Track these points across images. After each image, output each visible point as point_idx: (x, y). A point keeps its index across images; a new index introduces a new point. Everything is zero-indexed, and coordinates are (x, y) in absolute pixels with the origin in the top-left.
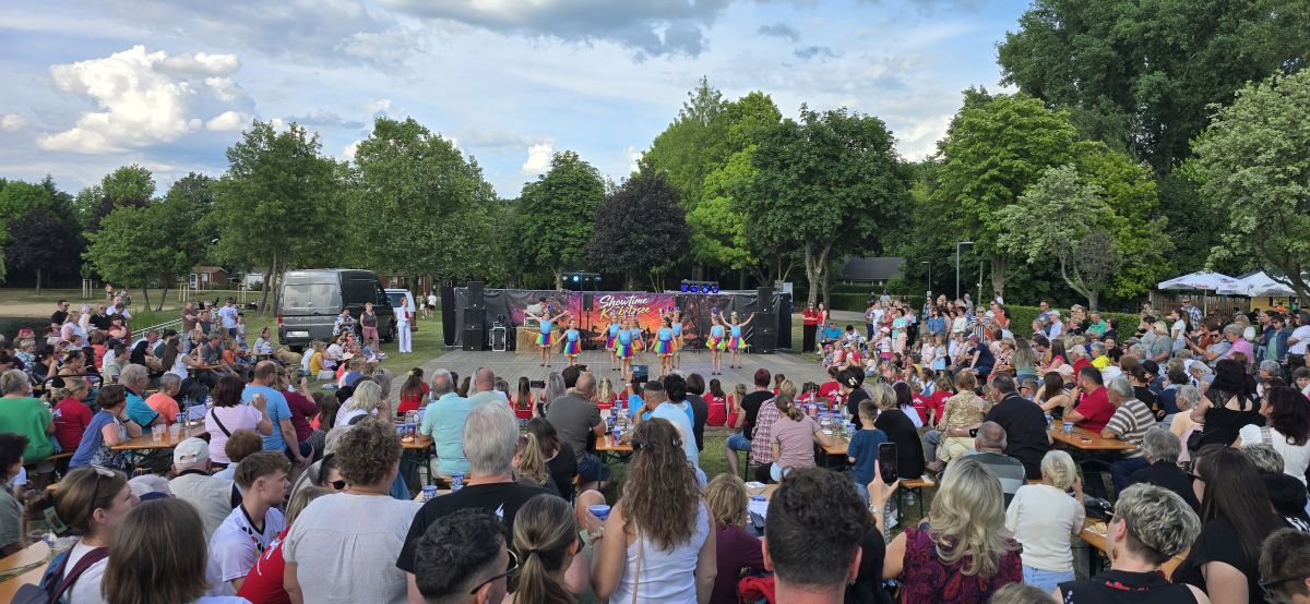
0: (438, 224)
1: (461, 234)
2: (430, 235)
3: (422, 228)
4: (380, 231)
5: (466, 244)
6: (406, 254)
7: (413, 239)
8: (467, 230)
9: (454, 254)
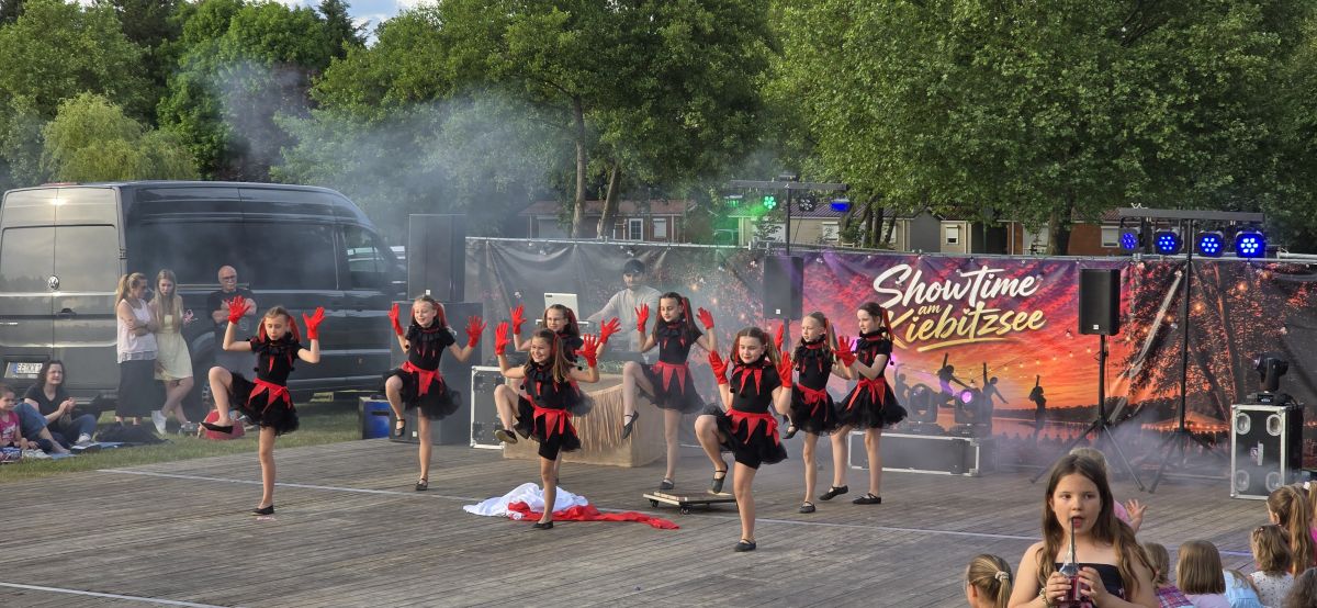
0: (1103, 65)
1: (1173, 89)
2: (1077, 95)
3: (1056, 75)
4: (931, 91)
5: (1188, 116)
6: (1003, 154)
7: (1027, 111)
8: (1193, 78)
9: (1149, 148)
